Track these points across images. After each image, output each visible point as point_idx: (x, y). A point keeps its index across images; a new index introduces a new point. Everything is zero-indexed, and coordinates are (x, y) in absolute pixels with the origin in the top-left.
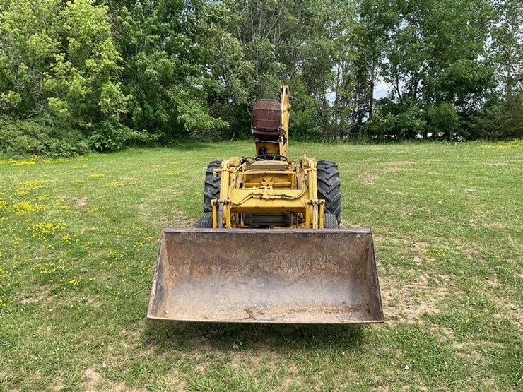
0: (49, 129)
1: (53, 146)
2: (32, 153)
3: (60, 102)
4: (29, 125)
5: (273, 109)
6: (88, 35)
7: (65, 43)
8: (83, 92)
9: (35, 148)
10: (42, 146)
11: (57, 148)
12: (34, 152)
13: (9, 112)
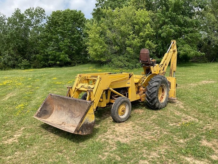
0: (126, 59)
1: (126, 65)
2: (120, 67)
3: (130, 49)
4: (121, 57)
5: (145, 53)
6: (141, 23)
7: (134, 27)
8: (139, 45)
9: (121, 66)
10: (123, 65)
11: (128, 66)
12: (121, 67)
13: (115, 53)
